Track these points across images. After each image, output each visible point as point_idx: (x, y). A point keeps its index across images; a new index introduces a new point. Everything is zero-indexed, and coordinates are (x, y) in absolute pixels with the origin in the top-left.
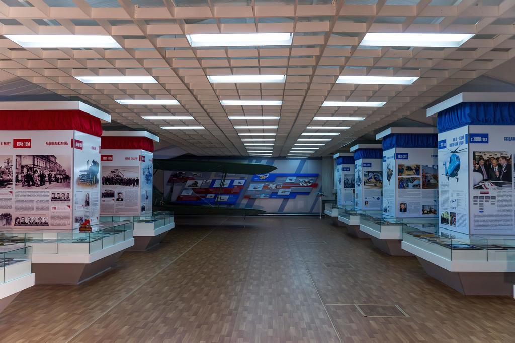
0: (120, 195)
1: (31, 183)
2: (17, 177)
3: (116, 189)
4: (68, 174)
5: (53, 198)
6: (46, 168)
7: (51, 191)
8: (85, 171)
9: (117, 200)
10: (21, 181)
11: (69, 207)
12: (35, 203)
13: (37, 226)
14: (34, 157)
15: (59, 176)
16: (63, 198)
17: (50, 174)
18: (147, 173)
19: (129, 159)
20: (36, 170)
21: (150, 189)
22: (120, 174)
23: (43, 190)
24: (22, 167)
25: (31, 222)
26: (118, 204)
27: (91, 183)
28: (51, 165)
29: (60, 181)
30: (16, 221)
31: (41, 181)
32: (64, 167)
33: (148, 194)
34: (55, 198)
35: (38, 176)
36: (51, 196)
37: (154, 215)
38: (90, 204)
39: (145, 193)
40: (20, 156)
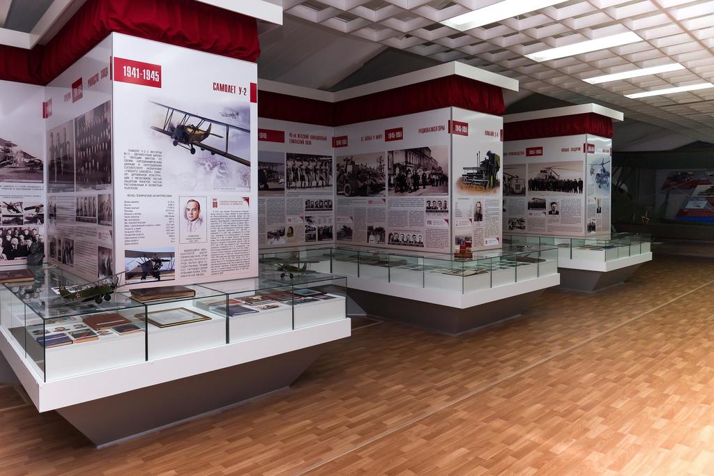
0: (555, 205)
1: (404, 188)
2: (390, 180)
3: (549, 196)
4: (444, 173)
5: (427, 208)
6: (419, 166)
7: (426, 198)
8: (473, 168)
9: (550, 213)
10: (394, 184)
11: (447, 221)
12: (408, 215)
13: (411, 245)
14: (406, 151)
15: (434, 177)
16: (439, 209)
17: (424, 174)
18: (598, 171)
19: (567, 150)
20: (409, 170)
21: (605, 197)
22: (553, 174)
23: (417, 197)
24: (395, 166)
25: (405, 240)
26: (551, 220)
27: (485, 186)
28: (425, 161)
29: (435, 183)
30: (389, 238)
31: (414, 185)
32: (441, 163)
33: (601, 205)
34: (430, 208)
35: (411, 178)
36: (426, 205)
37: (613, 238)
38: (484, 218)
39: (595, 202)
40: (392, 152)
